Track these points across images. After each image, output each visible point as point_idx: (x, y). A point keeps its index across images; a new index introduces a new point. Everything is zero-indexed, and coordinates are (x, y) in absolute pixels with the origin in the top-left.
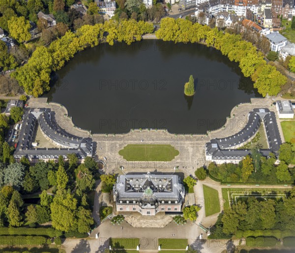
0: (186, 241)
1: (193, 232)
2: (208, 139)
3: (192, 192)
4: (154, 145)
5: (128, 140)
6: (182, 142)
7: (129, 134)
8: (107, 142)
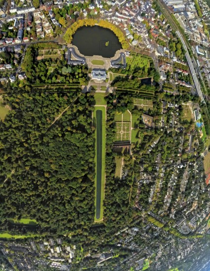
0: (106, 87)
2: (111, 60)
3: (108, 74)
4: (99, 60)
6: (105, 60)
7: (93, 56)
8: (88, 58)
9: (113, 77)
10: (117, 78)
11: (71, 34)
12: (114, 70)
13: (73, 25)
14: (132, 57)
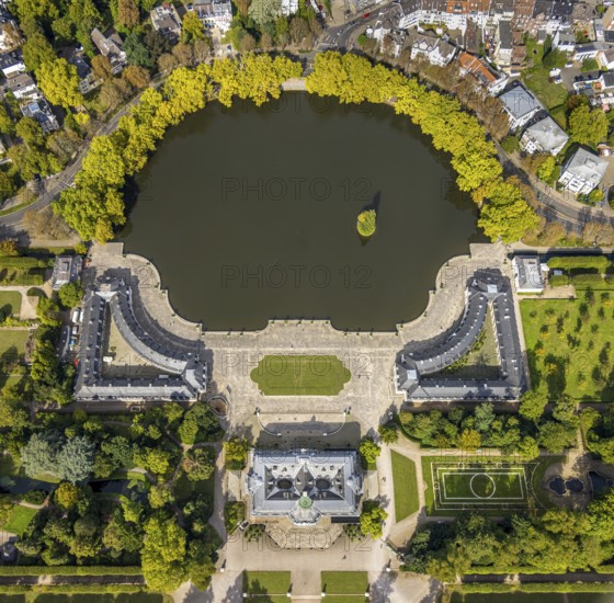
1: (374, 557)
2: (398, 343)
3: (374, 467)
5: (265, 345)
6: (355, 349)
7: (267, 330)
8: (230, 350)
9: (421, 487)
10: (458, 484)
12: (426, 426)
13: (132, 108)
14: (566, 291)
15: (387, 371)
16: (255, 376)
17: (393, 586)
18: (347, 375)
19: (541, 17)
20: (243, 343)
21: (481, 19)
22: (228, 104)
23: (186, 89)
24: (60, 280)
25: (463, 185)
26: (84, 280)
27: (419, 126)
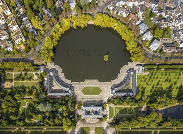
0: (103, 128)
1: (105, 125)
2: (111, 84)
3: (106, 109)
4: (93, 87)
5: (84, 85)
6: (103, 86)
7: (85, 82)
8: (77, 86)
9: (114, 112)
10: (121, 112)
11: (51, 48)
12: (116, 101)
13: (53, 29)
14: (147, 73)
15: (109, 90)
16: (82, 91)
17: (108, 130)
18: (101, 91)
19: (151, 3)
20: (80, 84)
21: (136, 3)
22: (75, 28)
23: (66, 24)
24: (41, 71)
25: (128, 48)
26: (46, 71)
27: (119, 33)
